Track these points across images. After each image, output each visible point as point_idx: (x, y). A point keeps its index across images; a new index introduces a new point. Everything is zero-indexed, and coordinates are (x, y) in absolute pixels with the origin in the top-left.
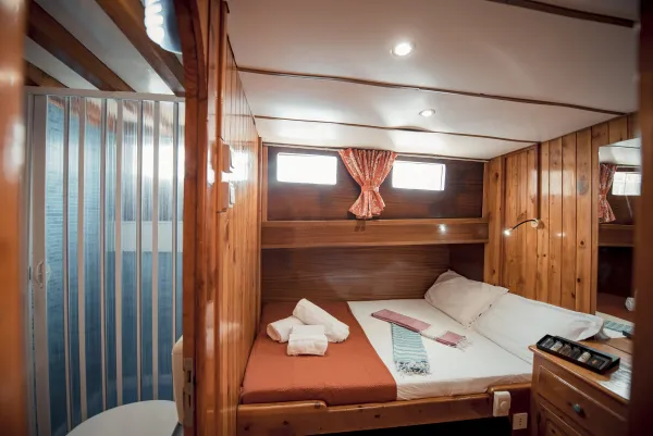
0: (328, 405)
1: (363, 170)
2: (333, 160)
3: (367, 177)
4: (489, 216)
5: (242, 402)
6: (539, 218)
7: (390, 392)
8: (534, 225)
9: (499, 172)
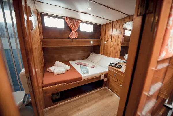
0: (67, 83)
1: (72, 25)
3: (73, 27)
4: (102, 39)
6: (111, 39)
7: (81, 78)
8: (110, 41)
9: (104, 28)
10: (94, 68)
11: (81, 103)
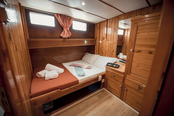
0: (61, 90)
1: (64, 22)
3: (65, 25)
6: (106, 38)
7: (77, 82)
8: (105, 40)
9: (99, 27)
11: (79, 111)
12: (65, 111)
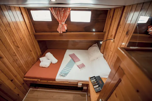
0: (41, 80)
2: (49, 12)
3: (60, 19)
4: (105, 32)
5: (25, 77)
6: (114, 38)
8: (112, 41)
9: (112, 16)
10: (80, 68)
12: (46, 91)
